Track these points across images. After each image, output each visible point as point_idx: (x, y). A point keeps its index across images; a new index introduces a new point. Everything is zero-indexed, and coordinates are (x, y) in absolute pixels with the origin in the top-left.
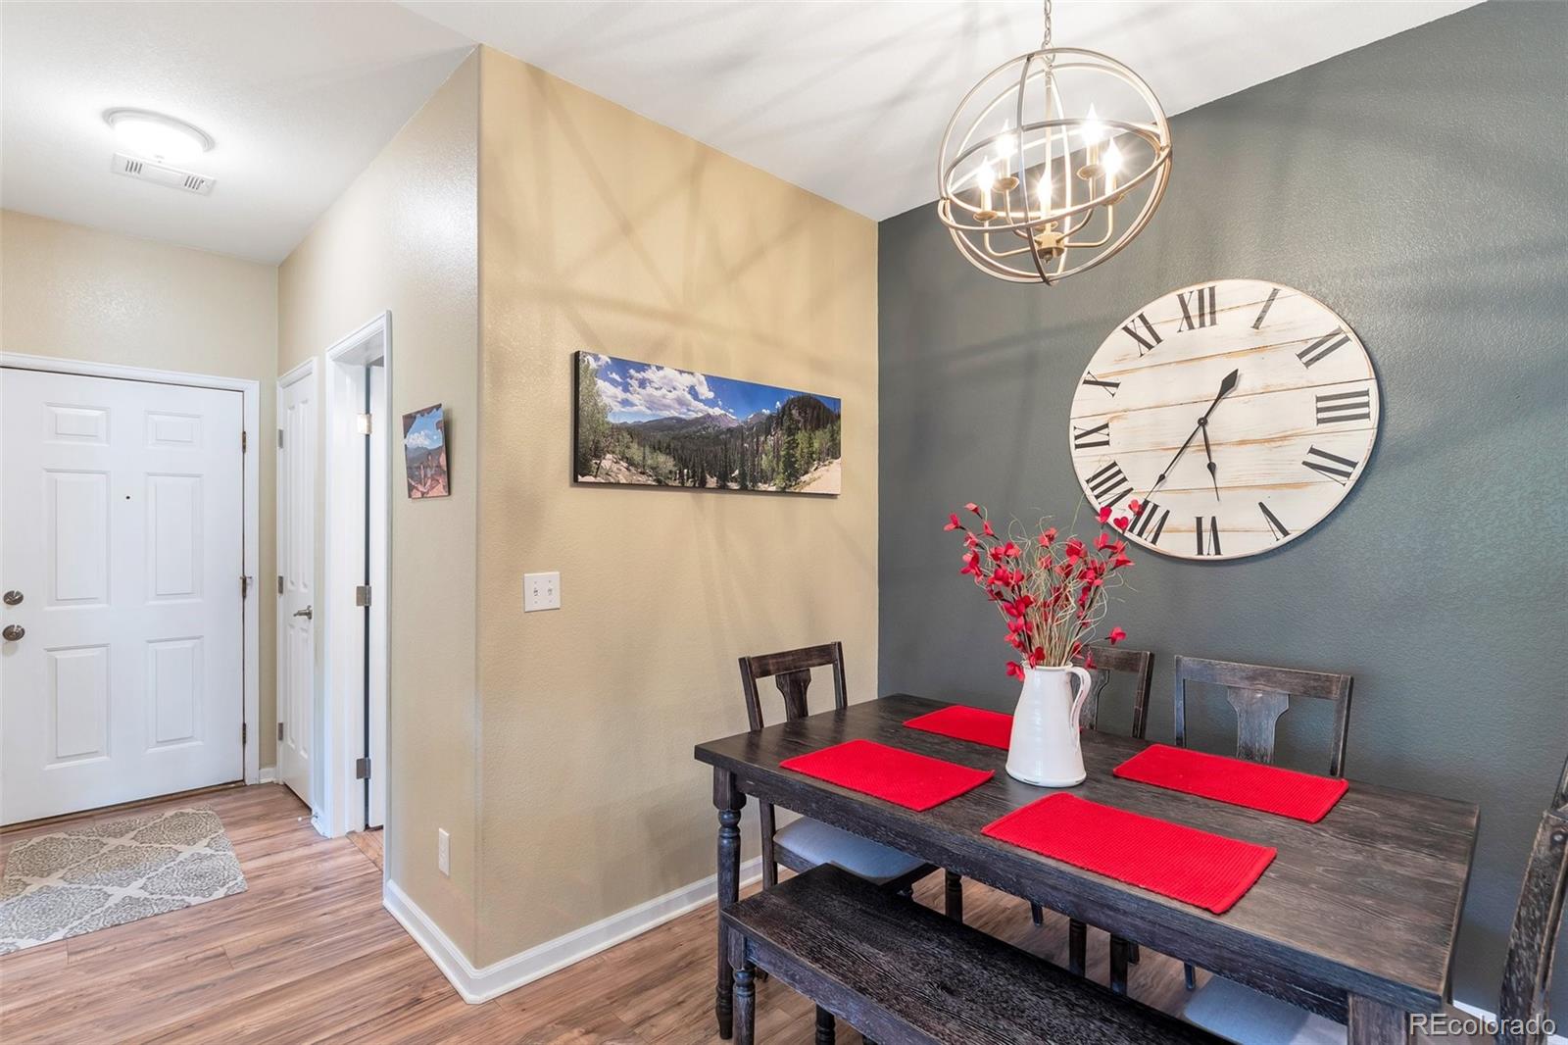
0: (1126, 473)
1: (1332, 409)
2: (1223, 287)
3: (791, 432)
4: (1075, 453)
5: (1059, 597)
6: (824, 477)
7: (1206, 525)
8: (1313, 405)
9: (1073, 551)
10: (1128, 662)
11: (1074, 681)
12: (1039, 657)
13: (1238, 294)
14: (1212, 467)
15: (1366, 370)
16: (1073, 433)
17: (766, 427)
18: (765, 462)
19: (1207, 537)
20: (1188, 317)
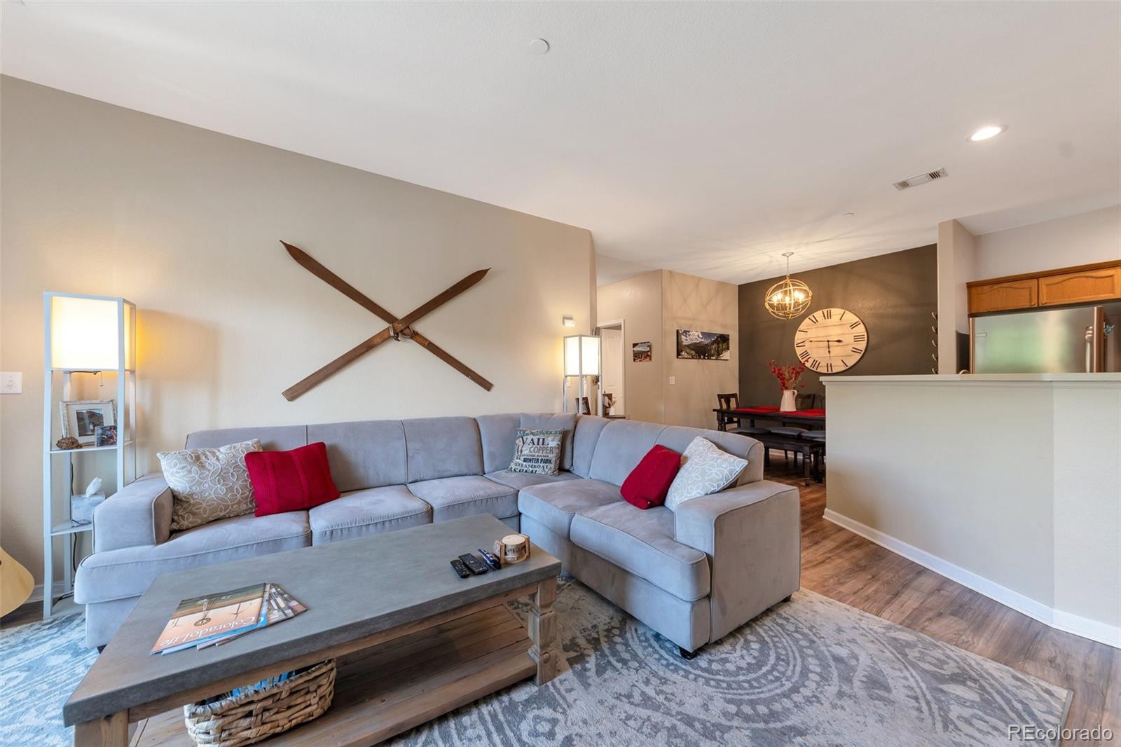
0: (809, 353)
1: (857, 338)
2: (833, 310)
3: (718, 344)
4: (796, 348)
5: (791, 378)
6: (726, 355)
7: (829, 365)
8: (853, 338)
9: (794, 369)
10: (809, 396)
11: (794, 393)
12: (786, 388)
13: (837, 312)
14: (829, 352)
15: (864, 330)
16: (795, 343)
17: (713, 343)
18: (712, 351)
19: (829, 368)
20: (824, 316)
